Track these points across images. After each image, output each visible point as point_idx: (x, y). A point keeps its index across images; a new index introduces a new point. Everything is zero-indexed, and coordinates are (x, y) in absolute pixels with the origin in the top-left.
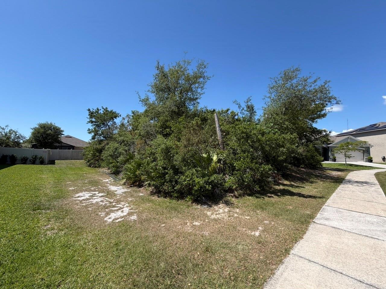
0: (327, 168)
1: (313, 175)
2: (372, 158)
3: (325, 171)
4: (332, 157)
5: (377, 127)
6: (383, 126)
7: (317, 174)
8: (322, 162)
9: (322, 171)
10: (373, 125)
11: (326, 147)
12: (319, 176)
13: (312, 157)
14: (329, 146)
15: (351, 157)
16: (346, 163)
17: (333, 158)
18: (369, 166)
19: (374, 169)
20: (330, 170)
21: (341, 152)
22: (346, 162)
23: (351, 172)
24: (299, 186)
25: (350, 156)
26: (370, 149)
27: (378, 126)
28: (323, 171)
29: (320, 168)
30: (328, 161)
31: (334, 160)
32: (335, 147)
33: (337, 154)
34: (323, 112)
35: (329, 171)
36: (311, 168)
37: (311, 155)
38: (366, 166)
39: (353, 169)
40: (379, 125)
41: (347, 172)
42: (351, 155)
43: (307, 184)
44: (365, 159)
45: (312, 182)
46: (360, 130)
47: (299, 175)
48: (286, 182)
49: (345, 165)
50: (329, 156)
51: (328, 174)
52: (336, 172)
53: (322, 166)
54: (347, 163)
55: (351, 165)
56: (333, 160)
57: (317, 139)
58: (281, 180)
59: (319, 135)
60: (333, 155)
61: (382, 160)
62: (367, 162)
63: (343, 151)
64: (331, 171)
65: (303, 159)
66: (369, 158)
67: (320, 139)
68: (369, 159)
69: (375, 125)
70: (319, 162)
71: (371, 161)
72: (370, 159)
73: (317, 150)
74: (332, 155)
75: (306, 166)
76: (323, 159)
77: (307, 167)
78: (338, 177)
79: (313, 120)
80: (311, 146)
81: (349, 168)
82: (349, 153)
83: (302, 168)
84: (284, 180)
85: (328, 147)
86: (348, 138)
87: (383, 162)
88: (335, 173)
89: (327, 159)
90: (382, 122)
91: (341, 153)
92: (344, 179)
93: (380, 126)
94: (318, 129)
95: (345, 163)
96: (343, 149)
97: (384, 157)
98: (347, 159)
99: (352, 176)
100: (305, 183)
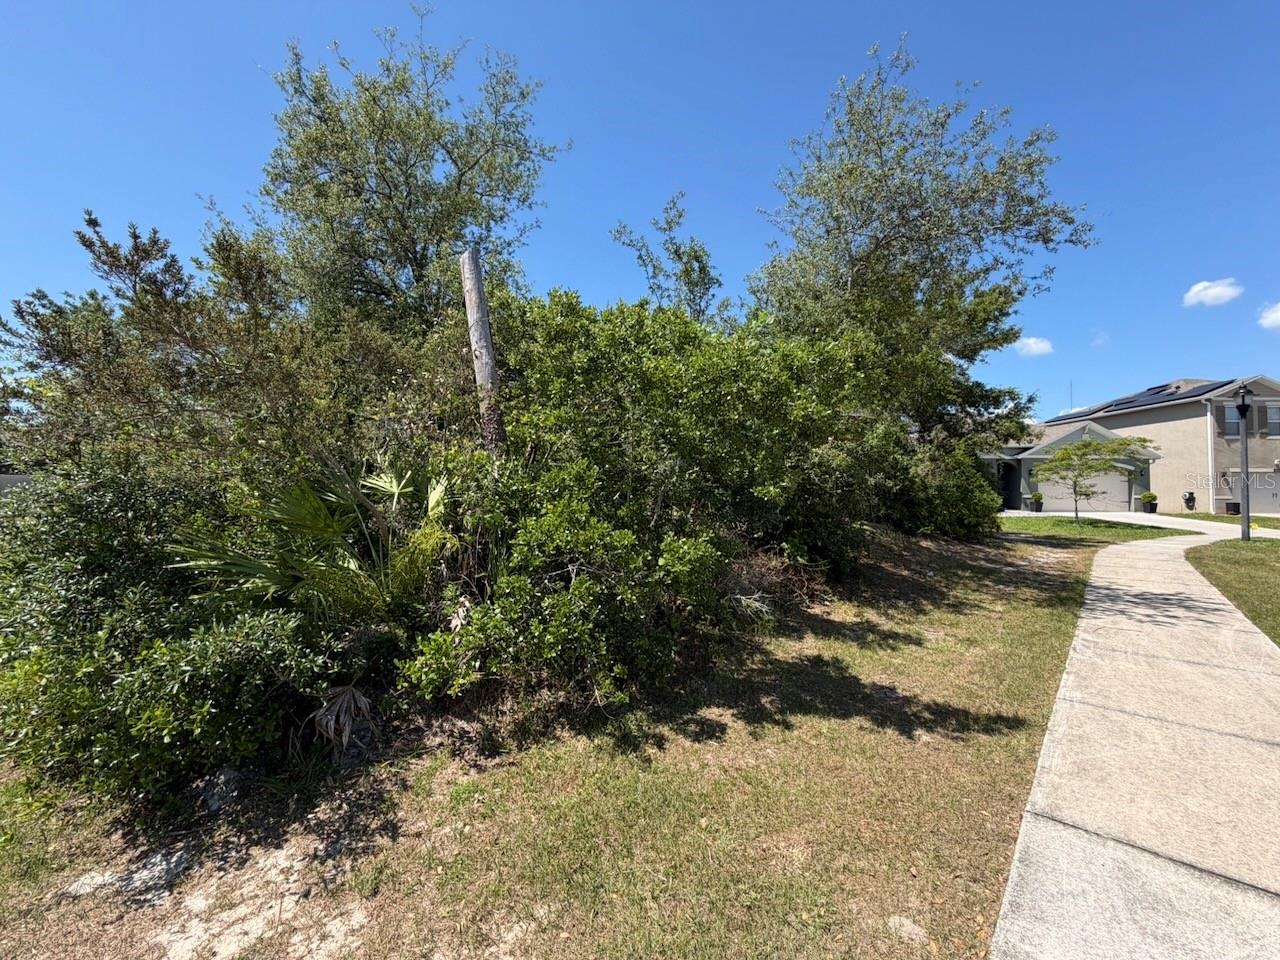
0: (1013, 537)
1: (964, 570)
2: (1155, 498)
3: (1009, 549)
4: (1030, 496)
5: (1172, 394)
6: (1189, 392)
7: (982, 563)
8: (998, 515)
9: (998, 547)
10: (1158, 390)
11: (1013, 463)
12: (988, 573)
13: (965, 493)
14: (1020, 457)
15: (1094, 493)
16: (1077, 517)
17: (1033, 501)
18: (1150, 524)
19: (1169, 538)
20: (1027, 541)
21: (1063, 478)
22: (1076, 511)
23: (1102, 547)
24: (895, 636)
25: (1091, 489)
26: (1151, 466)
27: (1173, 389)
28: (1004, 548)
29: (991, 536)
30: (1018, 508)
31: (1038, 506)
32: (1042, 461)
33: (1049, 483)
34: (1006, 324)
35: (1023, 546)
36: (959, 539)
37: (959, 487)
38: (1141, 527)
39: (1104, 539)
40: (1178, 388)
41: (1088, 550)
42: (1091, 486)
43: (936, 615)
44: (1133, 500)
45: (957, 607)
46: (1119, 404)
47: (905, 573)
48: (843, 612)
49: (1072, 522)
50: (1021, 494)
51: (1022, 558)
52: (1049, 549)
53: (998, 527)
54: (1080, 515)
55: (1094, 523)
56: (1035, 507)
57: (981, 427)
58: (822, 602)
59: (991, 410)
60: (1033, 488)
61: (1184, 505)
62: (1141, 511)
63: (1071, 474)
64: (1030, 548)
65: (929, 500)
66: (1145, 497)
67: (993, 425)
68: (1147, 500)
69: (1164, 387)
70: (988, 513)
71: (1150, 507)
72: (1149, 502)
73: (980, 466)
74: (1030, 488)
75: (940, 533)
76: (1000, 501)
77: (945, 533)
78: (1061, 576)
79: (970, 354)
80: (960, 448)
81: (1088, 533)
82: (1088, 482)
83: (925, 536)
84: (835, 598)
85: (1019, 461)
86: (1084, 428)
87: (1187, 511)
88: (1046, 558)
89: (1012, 502)
90: (1185, 380)
91: (1061, 481)
92: (1085, 584)
93: (1181, 391)
94: (988, 388)
95: (1073, 515)
96: (1068, 468)
97: (1191, 494)
98: (1083, 502)
99: (1109, 566)
100: (925, 613)
